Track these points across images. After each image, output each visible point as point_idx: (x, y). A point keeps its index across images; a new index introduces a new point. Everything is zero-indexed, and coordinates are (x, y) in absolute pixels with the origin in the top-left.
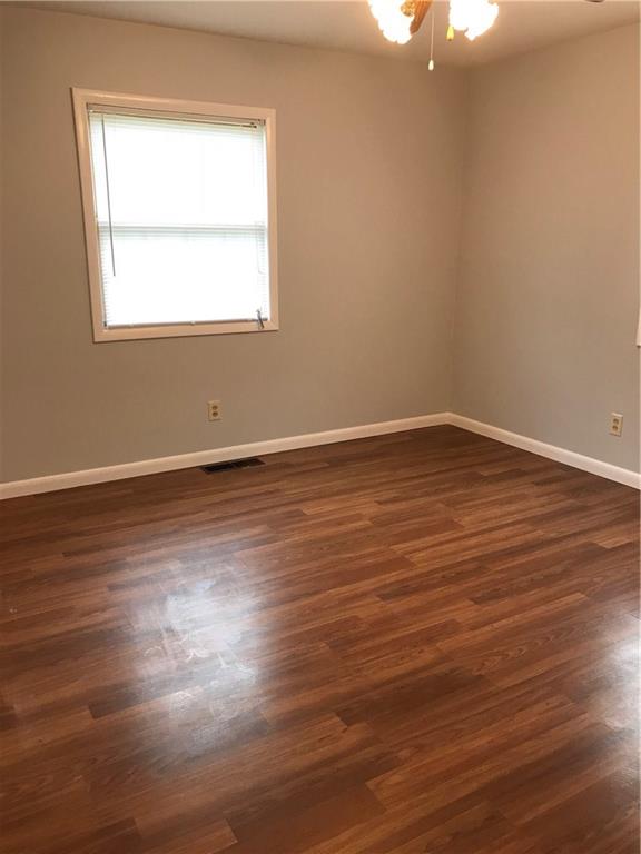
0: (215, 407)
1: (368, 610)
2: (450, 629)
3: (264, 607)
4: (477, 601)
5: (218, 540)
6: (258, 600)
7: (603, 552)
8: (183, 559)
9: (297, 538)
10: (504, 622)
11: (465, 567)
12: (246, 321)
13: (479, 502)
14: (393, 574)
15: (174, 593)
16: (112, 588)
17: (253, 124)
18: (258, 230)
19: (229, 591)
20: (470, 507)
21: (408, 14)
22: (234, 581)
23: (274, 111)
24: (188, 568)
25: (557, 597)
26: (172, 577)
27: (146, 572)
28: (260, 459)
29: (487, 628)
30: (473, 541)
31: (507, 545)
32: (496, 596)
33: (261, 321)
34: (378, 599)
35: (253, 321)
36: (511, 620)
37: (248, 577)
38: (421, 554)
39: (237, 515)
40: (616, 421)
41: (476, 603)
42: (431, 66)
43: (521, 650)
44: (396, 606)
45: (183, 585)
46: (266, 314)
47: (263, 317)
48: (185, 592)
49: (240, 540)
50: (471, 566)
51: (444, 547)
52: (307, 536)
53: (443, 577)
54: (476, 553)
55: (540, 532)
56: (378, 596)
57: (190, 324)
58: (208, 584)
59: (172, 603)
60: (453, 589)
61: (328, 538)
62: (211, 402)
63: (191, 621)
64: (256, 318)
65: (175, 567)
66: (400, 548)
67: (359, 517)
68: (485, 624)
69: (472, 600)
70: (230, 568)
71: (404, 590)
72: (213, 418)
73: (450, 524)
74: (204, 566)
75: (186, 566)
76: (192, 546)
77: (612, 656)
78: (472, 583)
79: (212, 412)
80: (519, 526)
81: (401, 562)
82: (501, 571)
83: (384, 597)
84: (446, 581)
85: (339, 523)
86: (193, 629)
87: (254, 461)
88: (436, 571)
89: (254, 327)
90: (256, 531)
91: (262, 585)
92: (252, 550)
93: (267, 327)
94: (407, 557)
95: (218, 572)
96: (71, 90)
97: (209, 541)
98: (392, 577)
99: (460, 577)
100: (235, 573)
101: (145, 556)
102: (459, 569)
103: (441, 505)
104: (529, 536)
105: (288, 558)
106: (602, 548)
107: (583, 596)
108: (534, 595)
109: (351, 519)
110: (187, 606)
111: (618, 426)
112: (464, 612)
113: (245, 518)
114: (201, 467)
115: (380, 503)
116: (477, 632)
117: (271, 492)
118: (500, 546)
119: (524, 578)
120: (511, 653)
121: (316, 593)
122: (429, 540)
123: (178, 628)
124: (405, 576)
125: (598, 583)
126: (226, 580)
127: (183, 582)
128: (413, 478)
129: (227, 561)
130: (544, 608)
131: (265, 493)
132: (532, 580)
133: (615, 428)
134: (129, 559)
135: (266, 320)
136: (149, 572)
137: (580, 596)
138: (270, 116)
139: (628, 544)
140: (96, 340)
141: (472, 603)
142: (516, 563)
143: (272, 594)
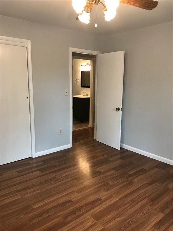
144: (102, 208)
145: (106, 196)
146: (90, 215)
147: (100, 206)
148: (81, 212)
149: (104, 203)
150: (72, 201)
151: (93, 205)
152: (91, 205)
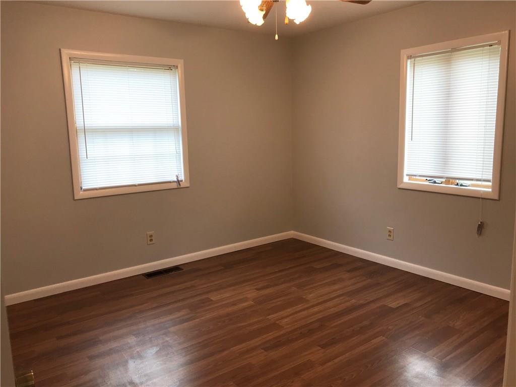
0: (151, 236)
1: (257, 358)
2: (308, 365)
3: (191, 362)
4: (323, 346)
5: (157, 321)
6: (188, 357)
7: (392, 310)
8: (136, 335)
9: (208, 316)
10: (340, 358)
11: (313, 326)
12: (170, 182)
13: (316, 285)
14: (271, 334)
15: (132, 357)
16: (92, 358)
17: (170, 68)
18: (174, 129)
19: (168, 354)
20: (312, 288)
21: (262, 10)
22: (171, 346)
23: (182, 61)
24: (140, 341)
26: (130, 348)
27: (114, 345)
28: (180, 267)
29: (330, 364)
30: (316, 309)
31: (336, 310)
32: (332, 342)
33: (178, 182)
34: (263, 351)
35: (174, 182)
36: (344, 356)
37: (180, 344)
38: (286, 320)
39: (170, 304)
40: (390, 231)
41: (322, 348)
42: (276, 37)
43: (352, 375)
44: (274, 354)
45: (138, 352)
46: (182, 177)
47: (179, 179)
48: (140, 356)
49: (171, 320)
51: (299, 314)
52: (215, 314)
53: (301, 333)
54: (319, 316)
55: (354, 301)
56: (263, 349)
57: (135, 185)
59: (132, 365)
60: (307, 340)
61: (227, 315)
62: (148, 233)
63: (145, 375)
64: (176, 180)
65: (132, 340)
66: (273, 317)
67: (246, 300)
68: (329, 361)
69: (319, 346)
70: (168, 339)
71: (277, 344)
72: (149, 243)
73: (300, 300)
74: (151, 338)
75: (139, 339)
76: (142, 326)
77: (406, 374)
78: (319, 335)
79: (149, 239)
80: (341, 298)
81: (274, 326)
82: (336, 326)
83: (266, 349)
84: (303, 336)
85: (234, 304)
86: (147, 381)
87: (176, 268)
88: (296, 330)
89: (175, 186)
90: (182, 313)
91: (189, 349)
92: (181, 325)
93: (183, 185)
94: (277, 322)
95: (160, 341)
96: (60, 50)
97: (153, 322)
98: (270, 336)
99: (312, 332)
100: (171, 342)
101: (111, 334)
102: (310, 327)
103: (294, 288)
104: (348, 304)
105: (204, 329)
106: (391, 308)
107: (384, 338)
108: (355, 340)
109: (241, 301)
110: (142, 365)
111: (392, 234)
112: (316, 354)
114: (143, 275)
115: (258, 289)
116: (325, 366)
117: (189, 288)
118: (333, 311)
119: (348, 330)
120: (347, 378)
121: (224, 350)
122: (290, 311)
123: (137, 381)
124: (278, 334)
125: (392, 329)
126: (164, 347)
127: (138, 350)
128: (276, 272)
129: (165, 334)
131: (184, 289)
132: (353, 331)
133: (390, 236)
134: (101, 338)
135: (182, 181)
137: (381, 338)
138: (180, 63)
139: (404, 304)
140: (76, 198)
141: (320, 348)
142: (343, 321)
143: (196, 353)
144: (264, 336)
145: (251, 355)
146: (285, 329)
147: (267, 339)
148: (299, 332)
149: (259, 343)
151: (280, 341)
152: (284, 340)
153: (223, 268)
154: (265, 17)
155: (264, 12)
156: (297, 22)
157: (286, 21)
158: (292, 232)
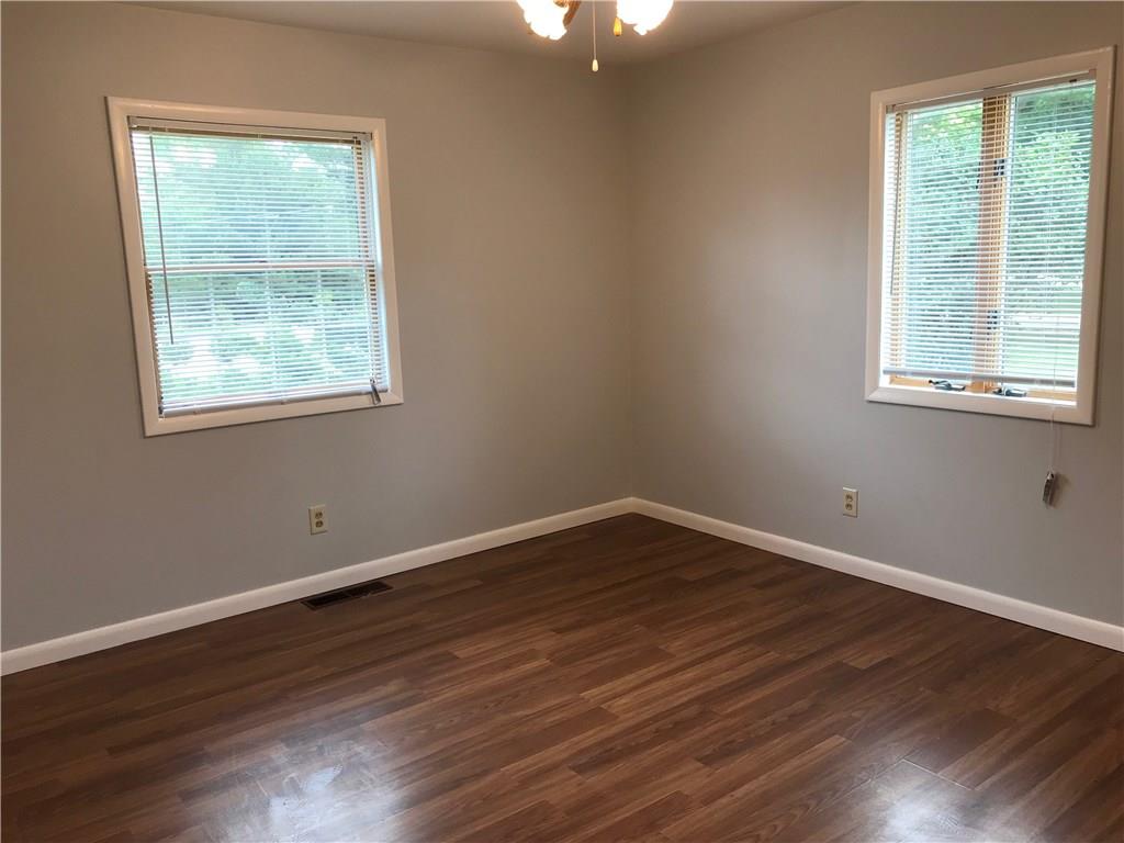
0: (319, 515)
1: (562, 790)
2: (676, 806)
3: (412, 802)
4: (707, 761)
6: (403, 793)
7: (858, 675)
8: (289, 741)
9: (450, 694)
11: (684, 714)
12: (357, 394)
14: (591, 732)
15: (280, 794)
16: (186, 795)
17: (357, 138)
19: (360, 783)
20: (678, 626)
21: (562, 4)
22: (366, 766)
23: (383, 122)
24: (297, 753)
25: (809, 743)
26: (276, 770)
27: (238, 764)
28: (385, 582)
29: (726, 800)
30: (689, 675)
31: (734, 675)
33: (375, 393)
34: (573, 773)
35: (364, 393)
36: (755, 784)
37: (387, 759)
38: (623, 701)
40: (849, 497)
41: (706, 764)
42: (595, 66)
43: (775, 827)
44: (597, 780)
45: (292, 780)
46: (386, 381)
47: (379, 387)
48: (296, 789)
49: (367, 704)
50: (693, 710)
51: (652, 686)
52: (465, 689)
53: (657, 731)
54: (696, 690)
55: (774, 654)
56: (573, 768)
58: (330, 774)
59: (278, 810)
60: (671, 747)
61: (494, 690)
62: (312, 508)
64: (370, 389)
65: (279, 754)
66: (593, 694)
67: (533, 655)
68: (722, 795)
70: (359, 749)
71: (605, 757)
72: (315, 529)
73: (655, 654)
74: (321, 748)
75: (294, 750)
76: (300, 718)
78: (696, 735)
79: (315, 521)
80: (745, 648)
81: (598, 715)
82: (733, 714)
83: (580, 770)
84: (661, 736)
85: (505, 666)
87: (376, 586)
88: (646, 723)
89: (366, 402)
90: (392, 687)
91: (408, 770)
92: (388, 717)
93: (385, 399)
94: (604, 706)
95: (343, 755)
96: (106, 98)
97: (325, 709)
98: (589, 737)
99: (680, 727)
100: (366, 755)
102: (676, 717)
103: (639, 628)
104: (761, 661)
105: (440, 725)
106: (855, 669)
107: (843, 739)
108: (778, 745)
109: (521, 658)
110: (301, 812)
111: (853, 503)
112: (691, 780)
113: (374, 671)
114: (304, 601)
115: (559, 631)
116: (713, 807)
118: (725, 679)
119: (762, 722)
120: (763, 833)
121: (485, 773)
122: (630, 679)
124: (605, 735)
125: (859, 719)
126: (352, 767)
127: (292, 775)
128: (599, 590)
129: (353, 737)
130: (795, 762)
132: (773, 724)
133: (849, 506)
134: (209, 748)
135: (384, 391)
136: (241, 765)
137: (837, 739)
138: (378, 128)
139: (885, 661)
140: (148, 434)
141: (699, 764)
142: (749, 701)
144: (575, 739)
145: (548, 782)
146: (621, 722)
147: (583, 745)
148: (653, 727)
149: (565, 755)
150: (699, 760)
151: (612, 749)
152: (619, 748)
153: (479, 582)
154: (568, 19)
155: (566, 10)
156: (642, 30)
157: (618, 29)
158: (632, 500)
